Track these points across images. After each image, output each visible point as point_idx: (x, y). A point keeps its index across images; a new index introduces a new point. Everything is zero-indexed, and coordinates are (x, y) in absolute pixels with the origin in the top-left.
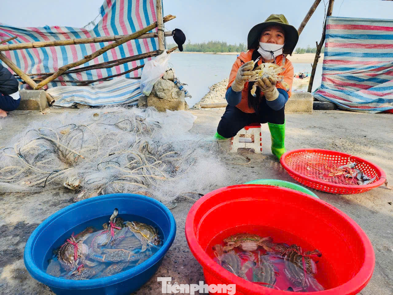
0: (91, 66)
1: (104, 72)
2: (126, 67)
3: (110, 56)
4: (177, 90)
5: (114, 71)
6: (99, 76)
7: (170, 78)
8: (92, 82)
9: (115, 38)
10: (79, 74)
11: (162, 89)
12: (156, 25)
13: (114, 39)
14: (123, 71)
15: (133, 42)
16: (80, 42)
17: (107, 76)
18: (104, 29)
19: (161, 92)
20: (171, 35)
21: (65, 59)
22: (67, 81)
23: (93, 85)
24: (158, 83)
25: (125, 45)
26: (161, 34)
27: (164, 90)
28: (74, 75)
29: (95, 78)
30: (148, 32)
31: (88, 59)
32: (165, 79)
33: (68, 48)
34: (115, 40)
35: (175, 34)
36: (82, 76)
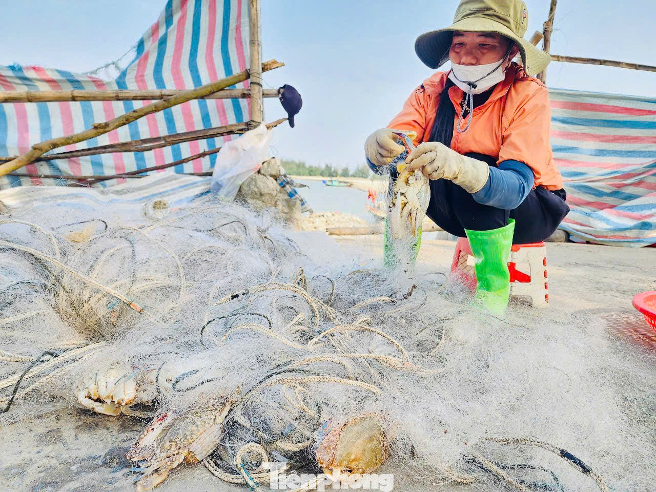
0: (105, 147)
1: (129, 161)
2: (177, 153)
3: (144, 129)
4: (287, 197)
5: (150, 159)
6: (117, 168)
7: (274, 173)
8: (102, 179)
9: (163, 94)
10: (76, 163)
11: (258, 194)
12: (248, 75)
13: (159, 96)
14: (169, 160)
15: (194, 104)
16: (85, 97)
17: (135, 169)
18: (137, 81)
19: (255, 200)
20: (275, 96)
21: (46, 129)
22: (46, 177)
23: (105, 186)
24: (250, 182)
25: (177, 110)
26: (257, 91)
27: (261, 195)
28: (62, 164)
29: (108, 172)
30: (227, 88)
31: (101, 130)
32: (264, 175)
33: (54, 107)
34: (161, 97)
35: (283, 93)
36: (82, 167)
